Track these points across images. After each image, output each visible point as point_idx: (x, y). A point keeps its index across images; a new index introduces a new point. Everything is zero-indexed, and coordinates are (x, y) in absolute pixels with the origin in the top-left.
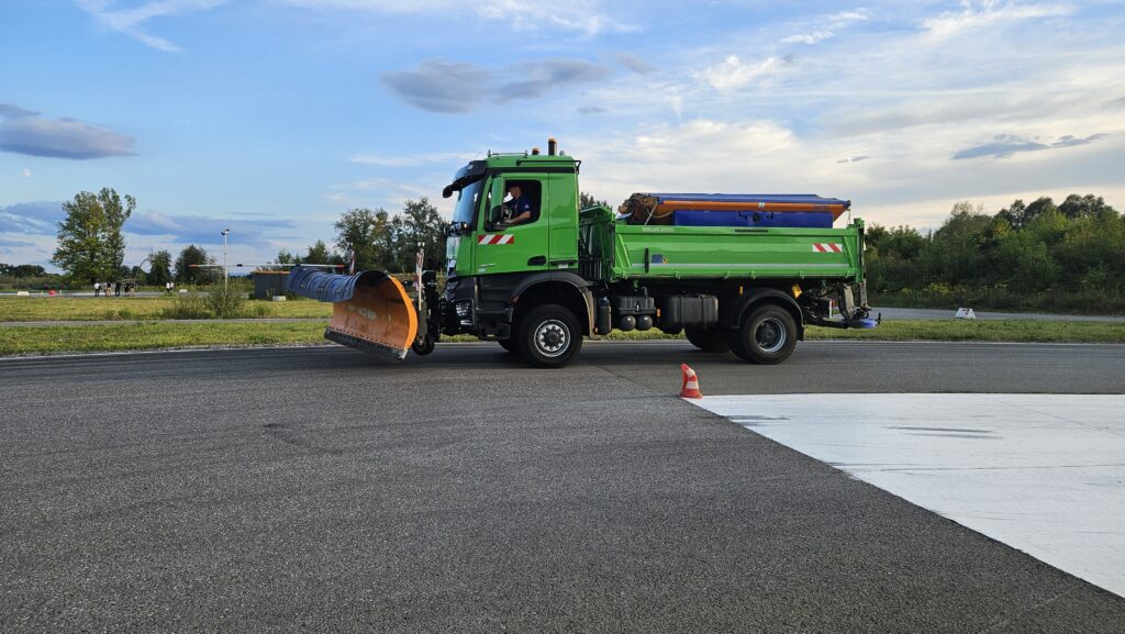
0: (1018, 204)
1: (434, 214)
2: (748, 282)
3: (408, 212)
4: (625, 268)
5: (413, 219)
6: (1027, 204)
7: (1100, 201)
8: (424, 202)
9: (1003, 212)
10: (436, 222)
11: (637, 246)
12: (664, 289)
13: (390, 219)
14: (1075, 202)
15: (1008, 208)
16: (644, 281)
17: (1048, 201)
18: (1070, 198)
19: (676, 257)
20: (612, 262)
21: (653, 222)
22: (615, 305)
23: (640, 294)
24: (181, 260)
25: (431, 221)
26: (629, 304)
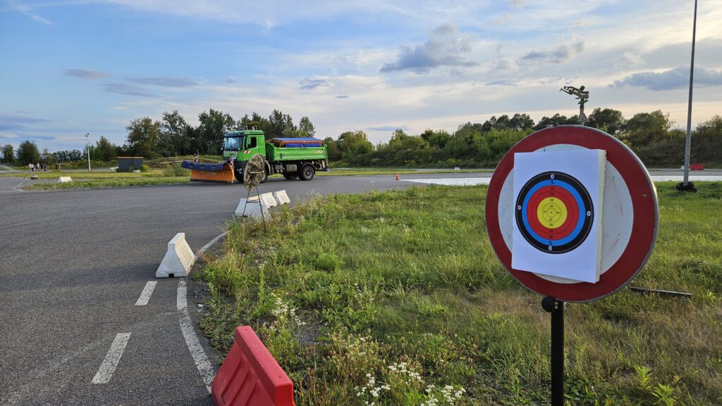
0: (493, 118)
1: (181, 121)
2: (303, 161)
3: (165, 119)
4: (277, 158)
5: (169, 124)
6: (497, 118)
7: (528, 117)
8: (175, 113)
9: (487, 122)
10: (183, 125)
11: (279, 153)
12: (285, 163)
13: (153, 123)
14: (517, 117)
15: (489, 120)
16: (280, 161)
17: (507, 116)
18: (516, 115)
19: (287, 155)
20: (274, 157)
21: (281, 147)
22: (274, 167)
23: (280, 164)
24: (20, 150)
25: (180, 125)
26: (277, 167)
